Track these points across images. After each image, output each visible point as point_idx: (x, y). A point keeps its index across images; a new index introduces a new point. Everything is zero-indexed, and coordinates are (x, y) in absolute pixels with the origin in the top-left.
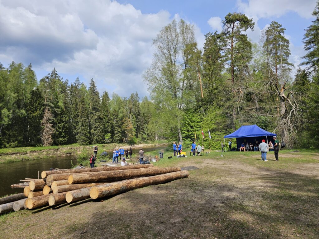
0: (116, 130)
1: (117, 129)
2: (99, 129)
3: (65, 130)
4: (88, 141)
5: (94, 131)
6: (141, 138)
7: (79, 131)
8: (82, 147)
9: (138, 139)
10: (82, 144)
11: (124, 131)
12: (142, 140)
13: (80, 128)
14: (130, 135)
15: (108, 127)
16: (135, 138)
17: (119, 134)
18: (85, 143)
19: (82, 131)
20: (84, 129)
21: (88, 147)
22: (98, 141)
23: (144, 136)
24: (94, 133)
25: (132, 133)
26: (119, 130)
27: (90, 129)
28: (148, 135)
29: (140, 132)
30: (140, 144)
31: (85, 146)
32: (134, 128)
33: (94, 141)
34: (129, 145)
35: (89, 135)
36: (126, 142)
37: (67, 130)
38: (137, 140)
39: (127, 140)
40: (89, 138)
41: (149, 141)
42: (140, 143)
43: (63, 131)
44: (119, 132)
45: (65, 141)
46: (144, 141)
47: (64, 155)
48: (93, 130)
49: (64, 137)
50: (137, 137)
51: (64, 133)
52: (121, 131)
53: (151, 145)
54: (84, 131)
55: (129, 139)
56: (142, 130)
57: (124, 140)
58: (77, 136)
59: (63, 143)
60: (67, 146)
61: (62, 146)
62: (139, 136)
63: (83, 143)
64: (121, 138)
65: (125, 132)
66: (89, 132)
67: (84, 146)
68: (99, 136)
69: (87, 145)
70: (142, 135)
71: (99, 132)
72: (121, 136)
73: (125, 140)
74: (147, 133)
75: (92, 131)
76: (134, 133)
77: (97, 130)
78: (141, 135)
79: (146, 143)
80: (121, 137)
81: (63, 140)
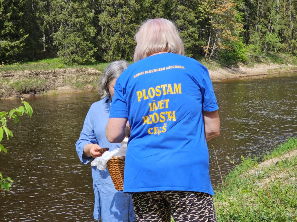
0: (181, 15)
1: (182, 12)
2: (124, 9)
3: (14, 11)
4: (91, 53)
5: (109, 19)
6: (258, 46)
7: (61, 16)
8: (73, 69)
9: (251, 46)
10: (74, 61)
11: (208, 19)
12: (263, 50)
13: (62, 8)
14: (226, 33)
15: (156, 6)
16: (241, 43)
17: (192, 29)
18: (83, 57)
19: (71, 16)
20: (75, 10)
21: (91, 69)
22: (124, 51)
23: (271, 38)
24: (109, 26)
25: (231, 28)
26: (192, 16)
27: (98, 12)
28: (280, 34)
29: (254, 25)
30: (256, 65)
31: (83, 67)
32: (239, 10)
33: (110, 53)
34: (223, 66)
35: (92, 30)
36: (212, 58)
37: (21, 14)
38: (246, 52)
39: (216, 50)
40: (94, 40)
41: (282, 55)
42: (258, 60)
43: (8, 14)
44: (191, 23)
45: (16, 50)
46: (268, 55)
47: (10, 95)
48: (105, 13)
49: (14, 37)
50: (247, 42)
51: (11, 24)
52: (196, 21)
53: (292, 69)
54: (77, 17)
55: (223, 47)
56: (262, 20)
57: (206, 51)
58: (57, 35)
59: (10, 56)
60: (25, 65)
61: (8, 66)
62: (252, 38)
63: (77, 58)
64: (197, 43)
65: (210, 25)
66: (95, 22)
67: (78, 68)
68: (127, 36)
69: (88, 63)
70: (264, 33)
71: (127, 21)
72: (196, 36)
73: (210, 50)
74: (277, 28)
75: (104, 17)
76: (239, 27)
77: (120, 15)
78: (258, 34)
79: (275, 59)
80: (196, 40)
81: (12, 47)
